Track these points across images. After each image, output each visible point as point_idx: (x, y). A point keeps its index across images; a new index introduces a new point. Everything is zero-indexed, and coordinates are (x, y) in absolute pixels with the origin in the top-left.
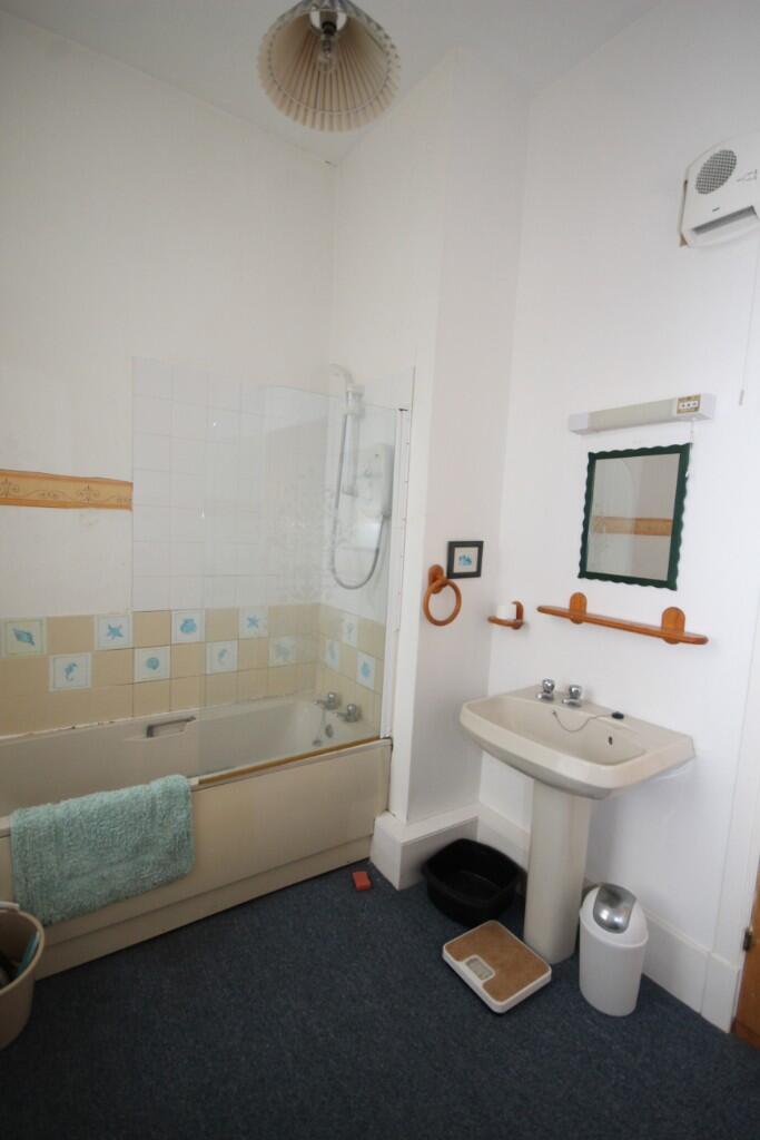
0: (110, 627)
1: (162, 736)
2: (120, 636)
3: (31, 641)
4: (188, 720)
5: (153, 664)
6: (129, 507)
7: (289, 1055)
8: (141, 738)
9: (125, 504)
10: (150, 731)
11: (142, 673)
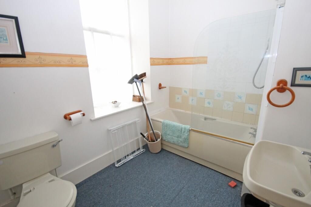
0: (200, 92)
1: (208, 121)
2: (202, 95)
3: (186, 93)
4: (214, 120)
5: (209, 103)
6: (206, 63)
7: (174, 188)
8: (203, 120)
9: (205, 62)
10: (206, 119)
11: (206, 105)
